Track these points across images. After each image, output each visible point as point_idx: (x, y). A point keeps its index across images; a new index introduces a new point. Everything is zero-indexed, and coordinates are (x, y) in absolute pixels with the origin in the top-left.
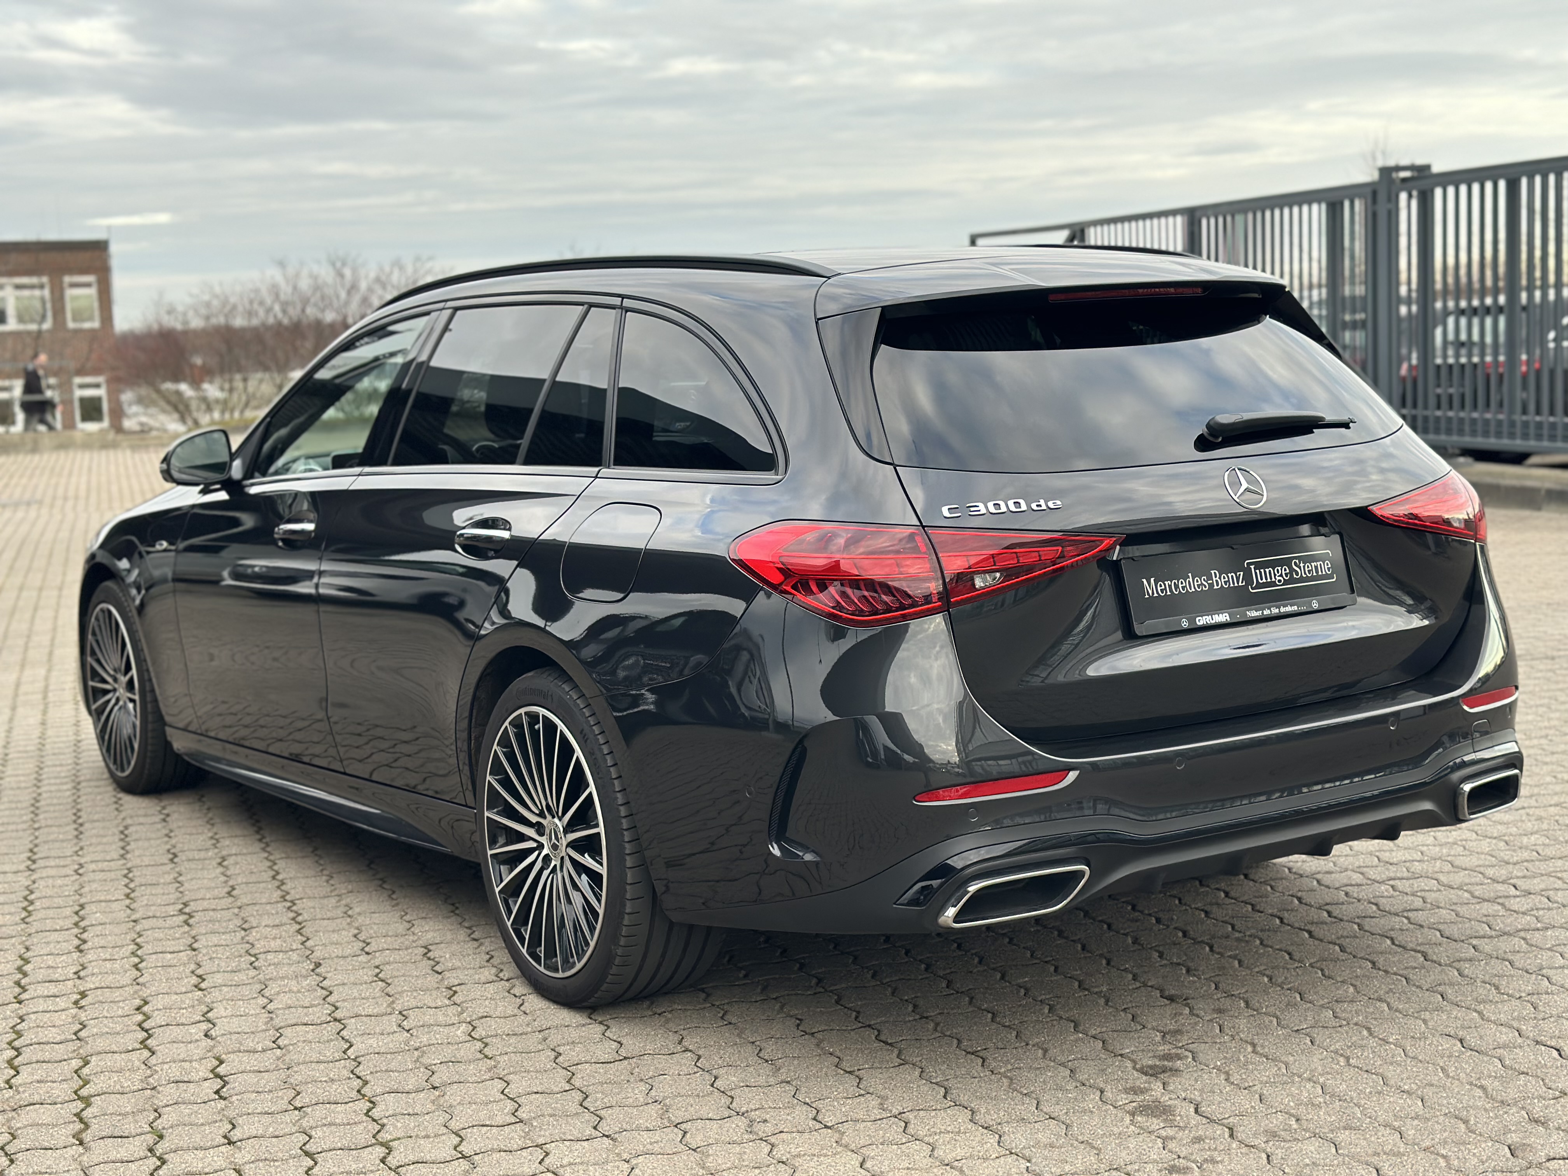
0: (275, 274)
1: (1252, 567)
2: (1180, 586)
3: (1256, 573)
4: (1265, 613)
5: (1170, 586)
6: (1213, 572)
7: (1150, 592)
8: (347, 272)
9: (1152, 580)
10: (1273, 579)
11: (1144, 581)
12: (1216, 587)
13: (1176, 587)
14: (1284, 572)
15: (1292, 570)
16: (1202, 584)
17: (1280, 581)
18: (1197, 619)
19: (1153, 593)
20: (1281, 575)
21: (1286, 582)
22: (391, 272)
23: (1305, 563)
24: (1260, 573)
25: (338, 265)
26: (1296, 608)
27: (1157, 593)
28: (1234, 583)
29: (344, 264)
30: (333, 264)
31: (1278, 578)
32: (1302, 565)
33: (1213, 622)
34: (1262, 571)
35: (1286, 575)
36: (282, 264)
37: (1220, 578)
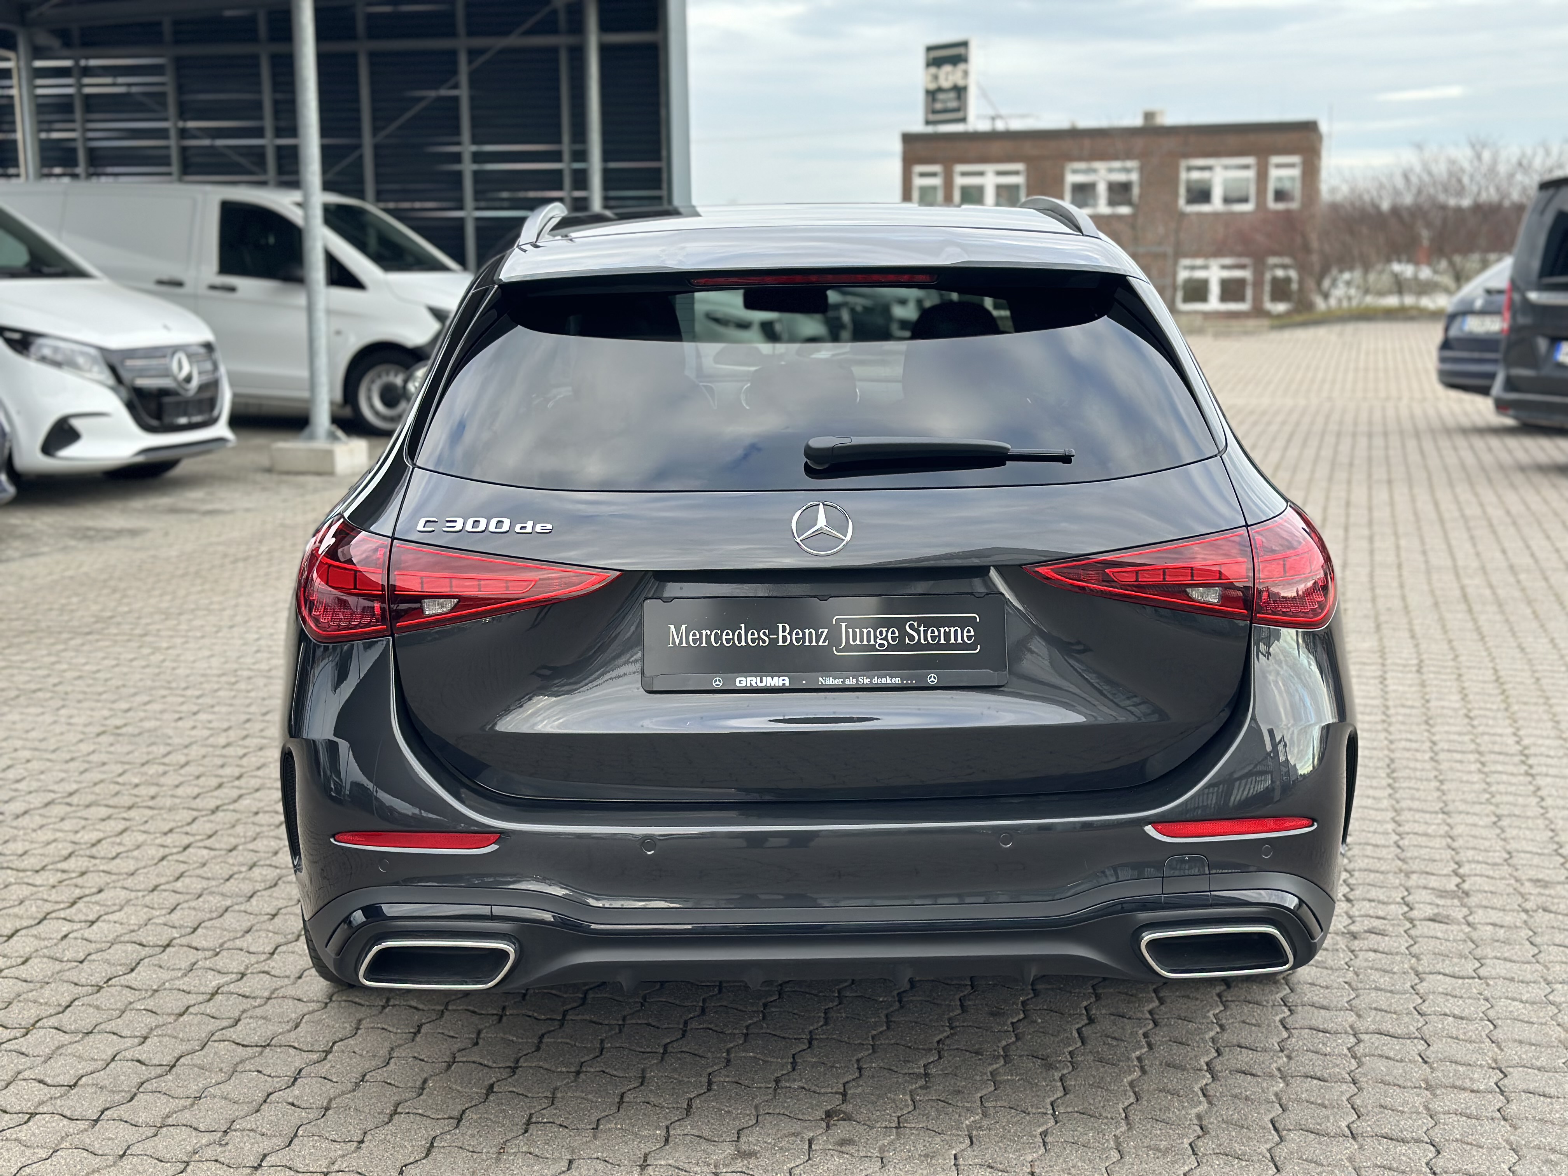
0: (1409, 158)
1: (844, 625)
2: (724, 637)
3: (847, 633)
4: (847, 682)
5: (708, 637)
6: (780, 625)
7: (677, 642)
8: (1486, 155)
9: (684, 627)
10: (872, 642)
11: (672, 627)
12: (781, 643)
13: (718, 638)
14: (890, 635)
15: (904, 634)
16: (759, 638)
17: (881, 645)
18: (738, 680)
19: (681, 642)
20: (886, 639)
21: (890, 648)
22: (1534, 155)
23: (927, 626)
24: (854, 633)
25: (1477, 147)
26: (898, 681)
27: (687, 642)
28: (810, 641)
29: (1484, 146)
30: (1473, 146)
31: (879, 642)
32: (922, 629)
33: (763, 684)
34: (858, 630)
35: (893, 639)
36: (1419, 147)
37: (790, 634)
